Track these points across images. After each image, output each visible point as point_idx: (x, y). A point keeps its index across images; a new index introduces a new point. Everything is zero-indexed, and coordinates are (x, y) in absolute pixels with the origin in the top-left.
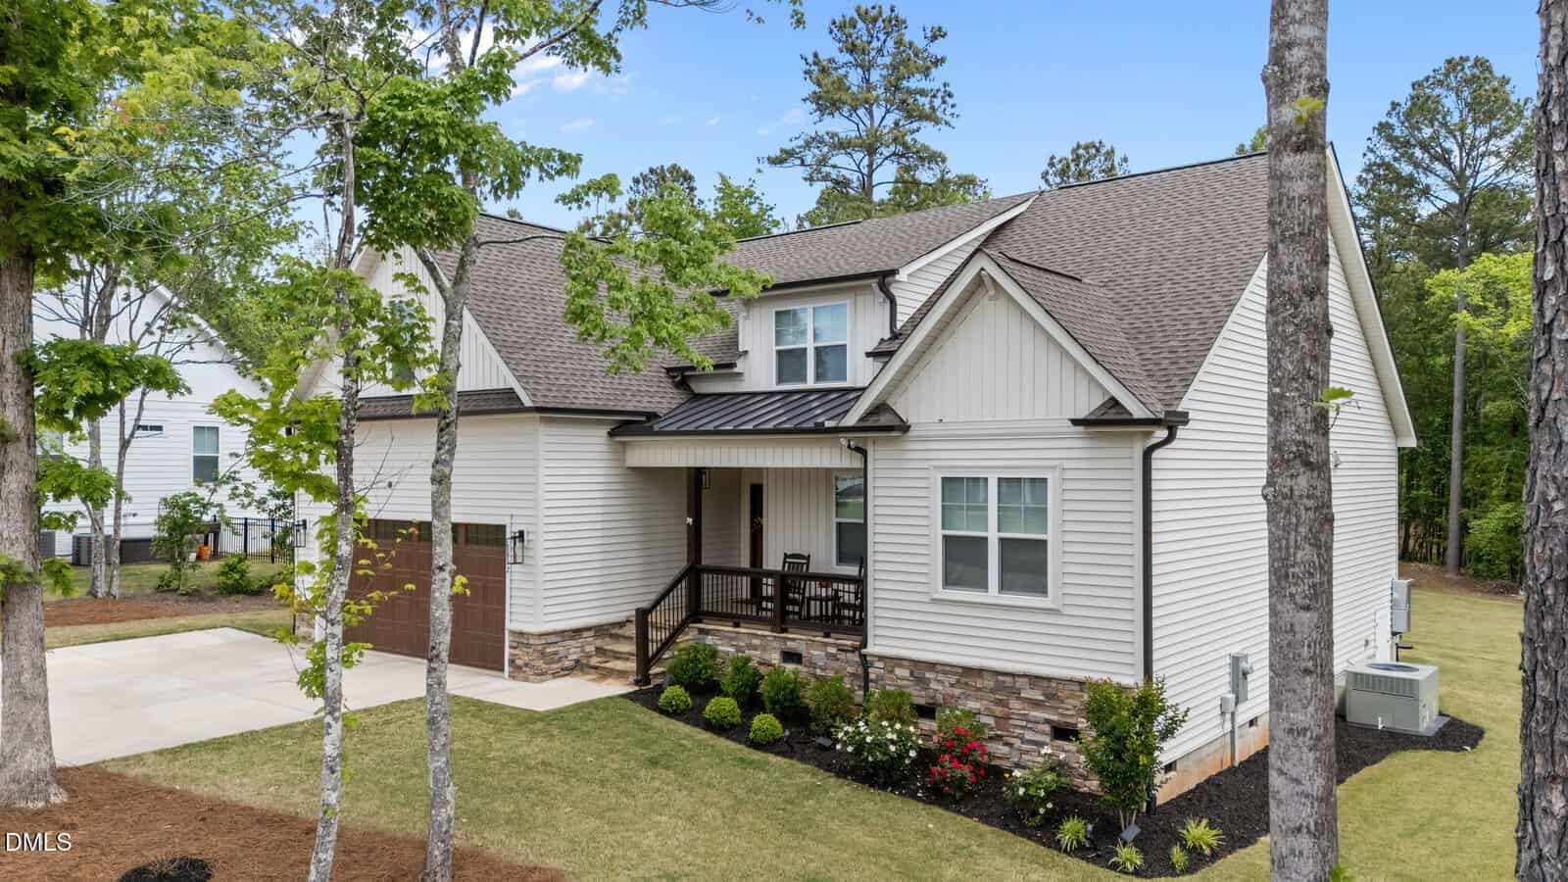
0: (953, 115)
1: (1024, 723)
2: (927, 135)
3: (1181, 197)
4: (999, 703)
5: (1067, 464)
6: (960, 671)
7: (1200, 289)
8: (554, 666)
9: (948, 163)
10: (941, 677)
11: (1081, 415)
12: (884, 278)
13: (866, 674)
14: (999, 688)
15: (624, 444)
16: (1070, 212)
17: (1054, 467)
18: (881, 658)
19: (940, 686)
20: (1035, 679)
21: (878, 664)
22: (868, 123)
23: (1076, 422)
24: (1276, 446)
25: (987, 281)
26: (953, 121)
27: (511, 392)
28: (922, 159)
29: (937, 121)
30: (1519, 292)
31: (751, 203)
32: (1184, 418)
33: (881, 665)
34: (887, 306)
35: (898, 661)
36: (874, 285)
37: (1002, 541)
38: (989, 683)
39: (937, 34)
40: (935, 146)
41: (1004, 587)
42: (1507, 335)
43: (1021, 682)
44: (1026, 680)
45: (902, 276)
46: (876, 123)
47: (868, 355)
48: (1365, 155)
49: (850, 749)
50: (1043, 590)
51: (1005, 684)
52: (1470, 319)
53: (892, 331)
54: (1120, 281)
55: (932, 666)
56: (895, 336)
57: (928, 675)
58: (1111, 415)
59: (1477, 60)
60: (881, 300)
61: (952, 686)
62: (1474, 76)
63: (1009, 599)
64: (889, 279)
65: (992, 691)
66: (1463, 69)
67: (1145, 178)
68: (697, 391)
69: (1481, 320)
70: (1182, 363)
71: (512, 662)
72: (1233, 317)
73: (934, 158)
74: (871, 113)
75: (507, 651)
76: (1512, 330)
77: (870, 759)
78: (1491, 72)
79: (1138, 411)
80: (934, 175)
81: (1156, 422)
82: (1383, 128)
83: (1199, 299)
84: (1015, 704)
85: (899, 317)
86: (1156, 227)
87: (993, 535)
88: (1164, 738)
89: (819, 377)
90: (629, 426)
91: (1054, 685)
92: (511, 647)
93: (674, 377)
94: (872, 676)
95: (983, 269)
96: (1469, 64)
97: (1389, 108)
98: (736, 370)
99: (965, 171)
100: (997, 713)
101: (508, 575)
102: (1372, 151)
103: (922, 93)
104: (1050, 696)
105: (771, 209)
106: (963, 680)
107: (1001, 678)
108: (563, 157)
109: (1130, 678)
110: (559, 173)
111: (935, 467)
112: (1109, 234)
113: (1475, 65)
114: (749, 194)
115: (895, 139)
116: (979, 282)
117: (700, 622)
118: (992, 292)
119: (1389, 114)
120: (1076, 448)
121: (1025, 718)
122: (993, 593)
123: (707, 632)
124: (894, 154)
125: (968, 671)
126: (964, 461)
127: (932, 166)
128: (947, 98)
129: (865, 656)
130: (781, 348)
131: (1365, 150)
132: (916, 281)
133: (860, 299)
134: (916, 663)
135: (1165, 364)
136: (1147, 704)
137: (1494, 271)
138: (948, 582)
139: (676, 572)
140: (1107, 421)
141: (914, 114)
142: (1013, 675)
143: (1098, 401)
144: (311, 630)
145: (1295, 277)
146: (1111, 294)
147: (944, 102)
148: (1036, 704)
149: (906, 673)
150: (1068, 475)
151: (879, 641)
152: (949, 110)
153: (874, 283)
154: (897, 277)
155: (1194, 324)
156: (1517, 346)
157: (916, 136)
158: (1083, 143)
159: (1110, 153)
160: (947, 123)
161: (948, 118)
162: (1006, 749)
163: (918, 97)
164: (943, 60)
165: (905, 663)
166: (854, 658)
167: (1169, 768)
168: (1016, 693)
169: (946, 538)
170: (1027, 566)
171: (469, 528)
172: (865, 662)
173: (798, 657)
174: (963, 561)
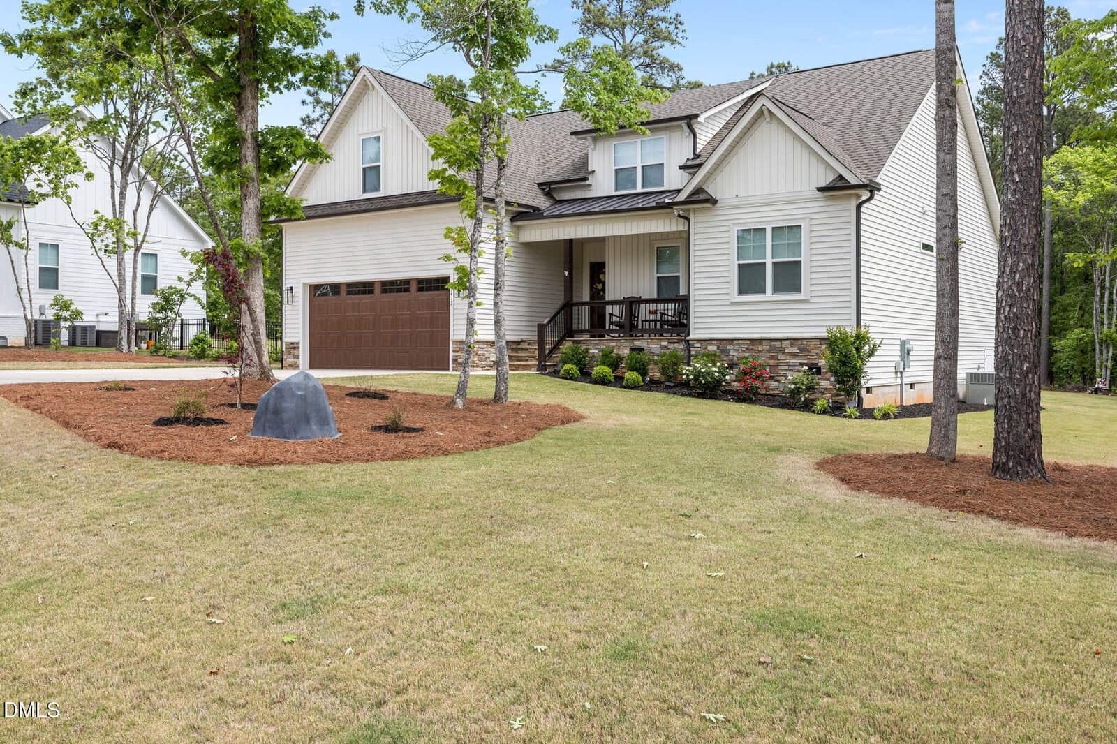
0: (683, 38)
1: (787, 367)
2: (667, 52)
3: (867, 77)
4: (772, 358)
5: (813, 216)
6: (749, 342)
7: (884, 124)
8: (483, 363)
9: (683, 73)
10: (736, 348)
11: (823, 185)
12: (691, 119)
13: (689, 352)
14: (772, 349)
15: (519, 227)
16: (797, 86)
17: (806, 218)
18: (699, 341)
19: (735, 353)
20: (793, 341)
21: (696, 345)
22: (621, 41)
23: (819, 189)
24: (939, 101)
25: (766, 112)
26: (683, 42)
28: (663, 69)
29: (673, 42)
30: (1086, 174)
31: (535, 99)
32: (878, 186)
33: (698, 345)
34: (692, 136)
35: (709, 341)
36: (683, 125)
37: (774, 263)
38: (766, 346)
40: (674, 59)
41: (775, 291)
42: (1077, 202)
43: (786, 344)
44: (788, 342)
45: (701, 119)
46: (628, 41)
47: (681, 168)
48: (981, 77)
49: (691, 377)
50: (799, 290)
51: (775, 345)
52: (1052, 192)
53: (694, 153)
54: (835, 122)
55: (731, 341)
56: (697, 156)
57: (728, 347)
58: (839, 184)
59: (1059, 10)
60: (687, 134)
61: (743, 351)
62: (1057, 21)
63: (780, 297)
64: (693, 121)
65: (768, 351)
66: (1049, 16)
67: (844, 66)
68: (557, 199)
69: (1061, 192)
70: (876, 160)
71: (455, 361)
72: (903, 137)
73: (674, 68)
74: (623, 35)
75: (451, 354)
76: (1081, 199)
77: (703, 382)
78: (1069, 19)
79: (853, 181)
80: (671, 81)
81: (864, 189)
82: (994, 57)
83: (883, 129)
84: (782, 357)
85: (698, 146)
86: (854, 93)
87: (769, 262)
88: (869, 356)
89: (643, 186)
90: (522, 215)
91: (804, 343)
92: (454, 352)
93: (543, 189)
94: (693, 353)
95: (764, 105)
96: (1054, 12)
97: (998, 42)
98: (588, 182)
99: (693, 79)
100: (771, 364)
101: (451, 307)
102: (986, 74)
103: (663, 20)
104: (803, 350)
105: (551, 104)
106: (751, 347)
107: (773, 343)
108: (551, 30)
109: (850, 330)
110: (547, 39)
111: (734, 224)
112: (825, 98)
113: (1057, 14)
114: (534, 92)
115: (645, 53)
116: (761, 113)
117: (573, 337)
118: (768, 119)
119: (998, 47)
120: (819, 206)
121: (788, 364)
122: (769, 294)
123: (579, 342)
124: (641, 65)
125: (752, 340)
126: (752, 219)
127: (670, 74)
128: (679, 25)
129: (688, 341)
130: (617, 168)
131: (981, 73)
132: (710, 121)
133: (673, 134)
134: (720, 341)
135: (866, 161)
136: (861, 339)
137: (1070, 158)
138: (741, 292)
139: (557, 307)
140: (837, 188)
141: (658, 36)
142: (781, 340)
143: (832, 177)
144: (295, 360)
145: (944, 45)
146: (830, 129)
147: (677, 28)
148: (794, 355)
149: (715, 348)
150: (814, 222)
151: (697, 331)
152: (681, 34)
153: (683, 123)
154: (699, 119)
155: (881, 142)
156: (1084, 210)
157: (660, 51)
158: (776, 63)
160: (679, 44)
161: (679, 40)
162: (776, 384)
163: (660, 23)
165: (714, 342)
166: (682, 346)
167: (869, 390)
168: (782, 350)
169: (740, 265)
170: (789, 277)
171: (420, 281)
172: (688, 345)
173: (641, 350)
174: (750, 279)
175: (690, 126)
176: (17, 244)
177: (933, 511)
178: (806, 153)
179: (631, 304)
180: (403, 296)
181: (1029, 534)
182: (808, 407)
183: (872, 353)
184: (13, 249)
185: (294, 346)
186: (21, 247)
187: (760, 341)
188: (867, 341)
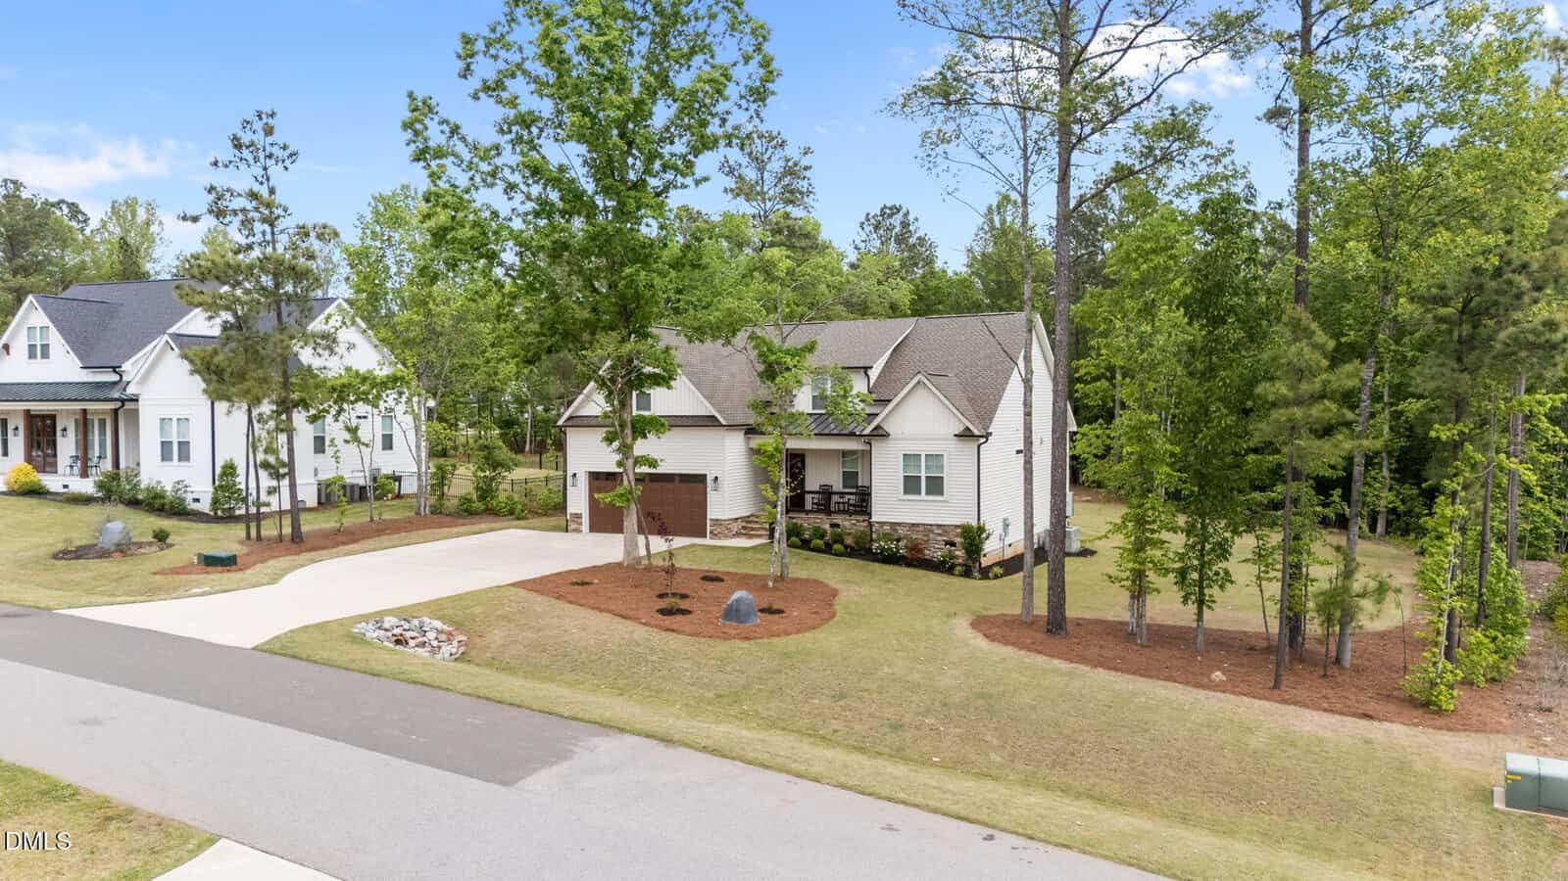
1: (934, 541)
4: (926, 535)
5: (951, 450)
6: (912, 525)
7: (992, 381)
8: (732, 533)
10: (903, 528)
11: (957, 433)
12: (866, 369)
13: (871, 529)
14: (926, 530)
15: (750, 438)
16: (933, 333)
17: (946, 451)
18: (878, 523)
19: (901, 531)
20: (939, 526)
21: (875, 525)
23: (955, 435)
25: (922, 384)
27: (713, 416)
32: (991, 434)
33: (878, 525)
35: (886, 523)
36: (862, 372)
37: (927, 477)
38: (922, 528)
39: (807, 152)
41: (928, 493)
43: (934, 527)
44: (936, 526)
45: (874, 369)
49: (879, 551)
50: (942, 494)
51: (928, 528)
53: (868, 391)
54: (961, 374)
55: (899, 524)
57: (897, 527)
58: (967, 433)
60: (864, 378)
61: (908, 530)
63: (931, 498)
64: (868, 370)
65: (923, 531)
71: (711, 532)
72: (1005, 395)
75: (708, 527)
77: (886, 555)
79: (976, 432)
81: (982, 436)
83: (992, 386)
84: (931, 535)
87: (923, 475)
90: (751, 431)
91: (945, 527)
92: (710, 526)
94: (874, 530)
95: (921, 379)
100: (925, 539)
101: (708, 496)
104: (945, 532)
106: (913, 528)
107: (926, 527)
109: (974, 523)
111: (900, 450)
112: (953, 348)
116: (919, 382)
118: (923, 387)
120: (954, 443)
121: (935, 539)
122: (923, 496)
126: (912, 448)
129: (870, 522)
130: (815, 394)
134: (891, 523)
136: (981, 529)
138: (906, 493)
140: (966, 435)
142: (931, 525)
143: (962, 429)
146: (959, 380)
148: (939, 535)
149: (887, 527)
150: (951, 454)
151: (876, 517)
153: (862, 370)
154: (872, 369)
155: (991, 397)
159: (907, 214)
162: (928, 552)
164: (810, 167)
166: (866, 524)
167: (985, 555)
168: (932, 532)
169: (905, 477)
170: (936, 486)
171: (681, 475)
172: (871, 525)
173: (838, 526)
174: (911, 485)
175: (866, 373)
176: (364, 444)
177: (1022, 652)
178: (947, 411)
179: (826, 493)
180: (669, 486)
181: (1056, 662)
182: (950, 571)
183: (987, 538)
184: (363, 448)
185: (578, 516)
186: (367, 445)
187: (918, 525)
188: (984, 531)
